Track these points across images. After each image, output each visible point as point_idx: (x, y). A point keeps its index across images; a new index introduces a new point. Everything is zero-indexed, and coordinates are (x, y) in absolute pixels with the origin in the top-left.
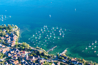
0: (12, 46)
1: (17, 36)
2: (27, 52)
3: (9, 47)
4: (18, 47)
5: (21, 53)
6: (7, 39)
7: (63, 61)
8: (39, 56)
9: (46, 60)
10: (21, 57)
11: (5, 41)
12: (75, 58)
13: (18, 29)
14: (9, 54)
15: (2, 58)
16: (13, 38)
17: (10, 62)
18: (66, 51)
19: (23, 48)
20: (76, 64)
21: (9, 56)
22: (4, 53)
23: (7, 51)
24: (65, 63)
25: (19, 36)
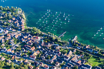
0: (22, 30)
1: (24, 19)
2: (40, 38)
3: (20, 31)
4: (29, 31)
5: (34, 38)
6: (15, 22)
7: (77, 48)
8: (53, 42)
9: (61, 46)
10: (36, 43)
11: (13, 24)
12: (89, 46)
13: (22, 12)
14: (22, 39)
15: (16, 43)
16: (21, 21)
17: (27, 48)
18: (76, 37)
19: (35, 33)
20: (91, 51)
21: (23, 42)
22: (16, 38)
23: (19, 36)
24: (80, 50)
25: (25, 19)
